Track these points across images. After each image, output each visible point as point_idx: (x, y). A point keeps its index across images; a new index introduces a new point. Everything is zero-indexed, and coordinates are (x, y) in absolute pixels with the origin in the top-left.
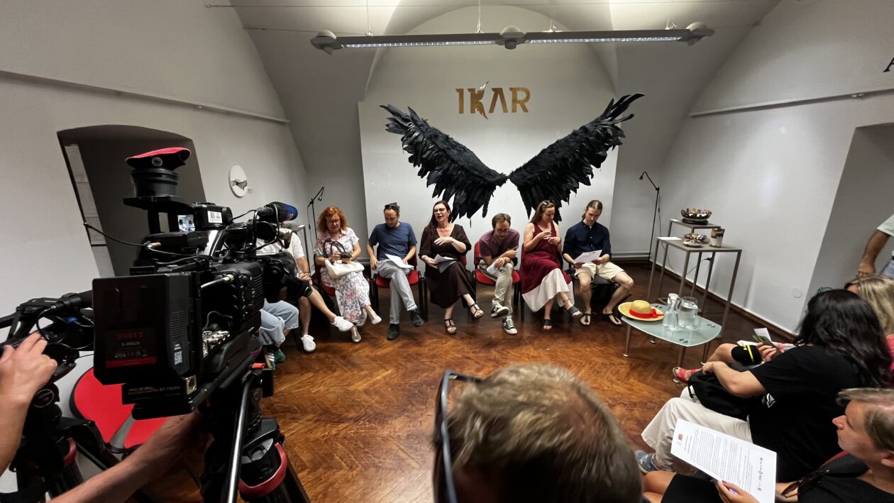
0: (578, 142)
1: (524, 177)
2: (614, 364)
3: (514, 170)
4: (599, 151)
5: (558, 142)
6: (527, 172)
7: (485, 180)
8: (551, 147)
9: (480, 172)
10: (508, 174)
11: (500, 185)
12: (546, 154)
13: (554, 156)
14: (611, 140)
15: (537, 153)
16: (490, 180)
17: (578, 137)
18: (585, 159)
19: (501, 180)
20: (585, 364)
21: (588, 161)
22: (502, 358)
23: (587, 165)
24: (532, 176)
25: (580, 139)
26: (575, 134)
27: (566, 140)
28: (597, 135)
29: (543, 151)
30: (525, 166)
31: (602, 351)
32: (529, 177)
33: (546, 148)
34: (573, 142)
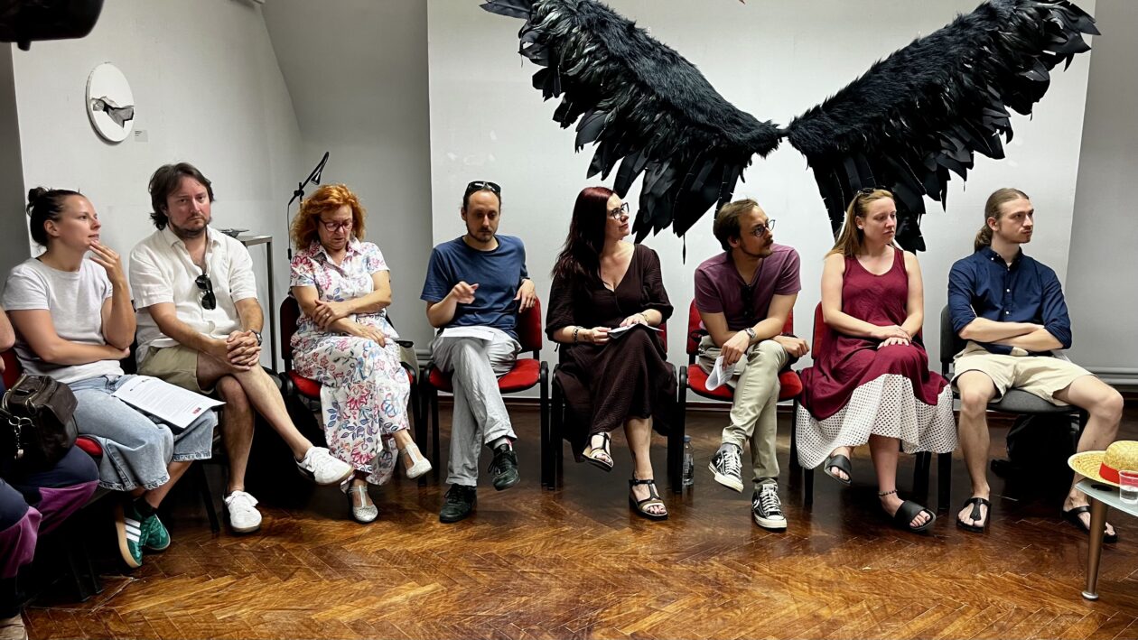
0: (970, 45)
1: (827, 131)
2: (1052, 614)
3: (800, 114)
4: (1026, 70)
5: (915, 44)
6: (834, 118)
7: (723, 137)
8: (899, 56)
9: (712, 115)
10: (784, 125)
11: (764, 153)
12: (883, 73)
13: (905, 78)
14: (1061, 40)
15: (860, 72)
16: (736, 136)
17: (971, 33)
18: (990, 89)
19: (766, 140)
20: (969, 609)
21: (997, 95)
22: (738, 579)
23: (995, 104)
24: (845, 129)
25: (975, 37)
26: (962, 23)
27: (938, 38)
28: (1023, 28)
29: (877, 68)
30: (830, 104)
31: (1020, 583)
32: (838, 131)
33: (885, 58)
34: (957, 43)
